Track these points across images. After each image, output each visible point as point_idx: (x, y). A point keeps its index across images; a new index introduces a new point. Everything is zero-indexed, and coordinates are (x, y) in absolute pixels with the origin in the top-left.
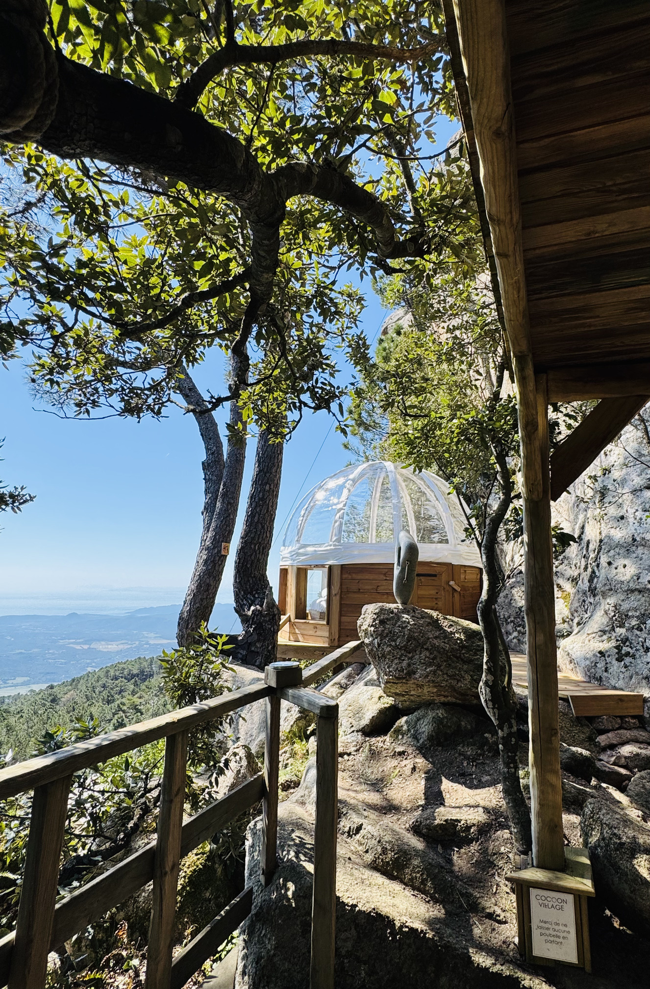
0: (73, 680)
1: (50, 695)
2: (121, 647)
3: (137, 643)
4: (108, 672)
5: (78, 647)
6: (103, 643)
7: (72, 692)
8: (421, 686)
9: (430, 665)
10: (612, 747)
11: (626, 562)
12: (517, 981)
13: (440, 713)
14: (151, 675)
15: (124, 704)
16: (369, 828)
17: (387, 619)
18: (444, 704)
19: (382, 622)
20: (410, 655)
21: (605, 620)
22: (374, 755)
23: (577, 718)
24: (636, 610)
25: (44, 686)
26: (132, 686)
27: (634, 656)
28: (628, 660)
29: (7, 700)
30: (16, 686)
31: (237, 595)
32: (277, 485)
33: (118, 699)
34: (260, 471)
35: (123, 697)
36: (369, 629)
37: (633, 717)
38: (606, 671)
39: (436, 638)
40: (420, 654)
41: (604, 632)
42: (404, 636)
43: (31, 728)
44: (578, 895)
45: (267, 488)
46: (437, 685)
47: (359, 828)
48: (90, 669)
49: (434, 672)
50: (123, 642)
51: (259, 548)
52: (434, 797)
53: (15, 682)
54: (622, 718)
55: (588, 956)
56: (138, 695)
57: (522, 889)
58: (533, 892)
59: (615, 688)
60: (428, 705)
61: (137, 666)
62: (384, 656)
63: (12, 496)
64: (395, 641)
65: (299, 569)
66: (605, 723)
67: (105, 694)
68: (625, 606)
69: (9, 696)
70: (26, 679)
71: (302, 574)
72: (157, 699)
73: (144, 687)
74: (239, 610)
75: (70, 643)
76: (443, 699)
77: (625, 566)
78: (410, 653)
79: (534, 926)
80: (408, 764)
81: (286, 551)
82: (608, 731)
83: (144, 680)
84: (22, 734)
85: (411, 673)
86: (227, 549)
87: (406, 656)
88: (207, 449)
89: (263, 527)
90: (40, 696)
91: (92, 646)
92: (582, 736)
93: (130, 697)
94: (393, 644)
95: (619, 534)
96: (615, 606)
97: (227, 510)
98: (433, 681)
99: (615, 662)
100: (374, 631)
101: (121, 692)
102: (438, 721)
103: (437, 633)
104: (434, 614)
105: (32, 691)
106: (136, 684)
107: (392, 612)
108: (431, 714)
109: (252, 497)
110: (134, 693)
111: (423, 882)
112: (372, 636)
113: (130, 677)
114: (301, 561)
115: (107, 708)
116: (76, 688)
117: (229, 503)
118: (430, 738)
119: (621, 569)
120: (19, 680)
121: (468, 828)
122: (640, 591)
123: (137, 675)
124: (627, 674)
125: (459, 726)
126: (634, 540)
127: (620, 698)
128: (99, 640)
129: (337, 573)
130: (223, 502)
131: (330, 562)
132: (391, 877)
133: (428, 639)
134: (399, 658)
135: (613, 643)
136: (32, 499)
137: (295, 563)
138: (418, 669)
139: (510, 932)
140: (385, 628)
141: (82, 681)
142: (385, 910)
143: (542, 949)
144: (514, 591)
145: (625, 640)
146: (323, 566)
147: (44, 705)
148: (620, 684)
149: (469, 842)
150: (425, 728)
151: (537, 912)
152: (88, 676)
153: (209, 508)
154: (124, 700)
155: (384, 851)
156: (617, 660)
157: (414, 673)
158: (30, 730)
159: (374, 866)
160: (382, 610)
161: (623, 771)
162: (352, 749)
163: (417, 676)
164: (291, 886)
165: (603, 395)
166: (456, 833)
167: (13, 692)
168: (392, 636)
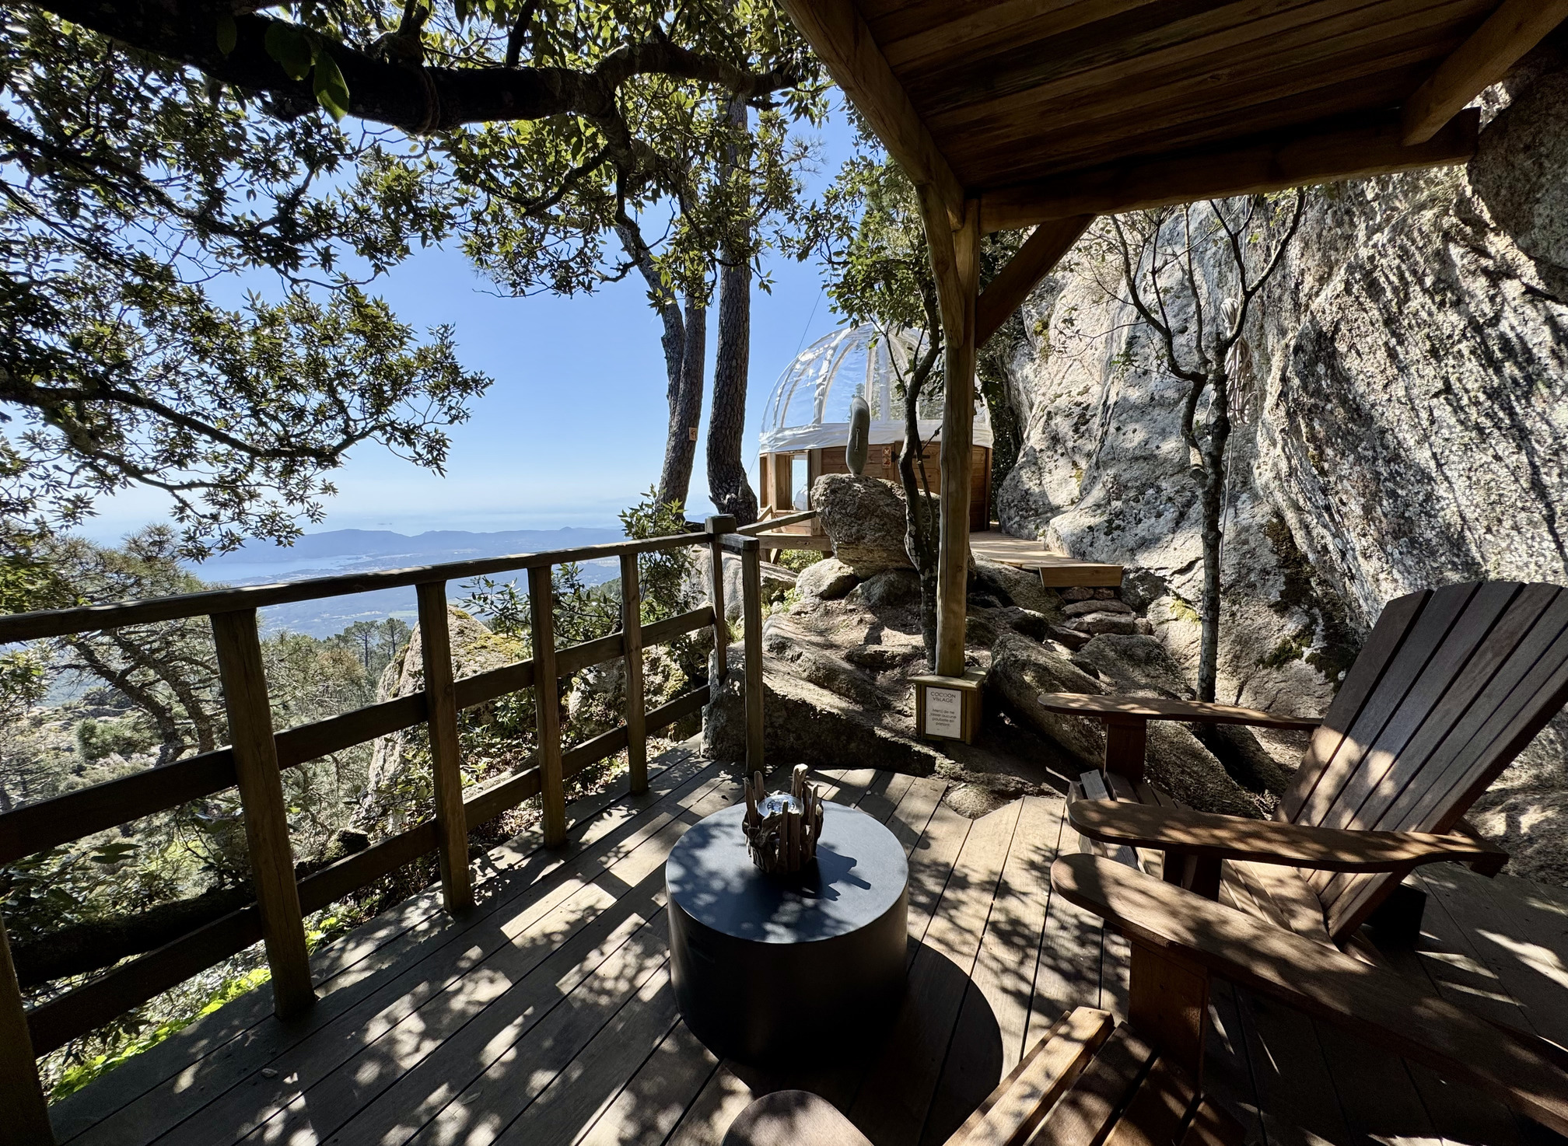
8: (871, 551)
9: (880, 530)
10: (1079, 615)
11: (1137, 427)
12: (910, 747)
13: (892, 577)
16: (806, 654)
17: (838, 488)
18: (897, 569)
19: (833, 492)
20: (860, 522)
21: (1102, 494)
22: (827, 613)
23: (1047, 589)
24: (1136, 480)
27: (1123, 530)
28: (1116, 533)
31: (712, 484)
32: (745, 360)
34: (725, 344)
36: (820, 498)
37: (1108, 588)
38: (1091, 545)
39: (887, 505)
40: (870, 521)
41: (1098, 506)
42: (854, 504)
44: (965, 691)
45: (734, 363)
46: (886, 550)
47: (800, 655)
49: (883, 537)
51: (730, 433)
52: (874, 637)
54: (1095, 589)
55: (969, 733)
57: (922, 688)
58: (929, 690)
59: (1097, 561)
60: (883, 570)
62: (834, 523)
63: (474, 380)
64: (845, 509)
65: (778, 458)
66: (1075, 592)
68: (1126, 476)
71: (784, 462)
74: (716, 499)
76: (895, 565)
77: (1134, 431)
78: (859, 520)
79: (928, 713)
80: (856, 618)
81: (764, 438)
82: (1077, 601)
85: (860, 538)
86: (695, 434)
87: (855, 523)
88: (666, 322)
89: (732, 409)
92: (1049, 606)
94: (843, 511)
95: (1135, 395)
96: (1115, 477)
97: (691, 391)
98: (882, 546)
99: (1103, 537)
100: (826, 500)
102: (891, 584)
104: (889, 484)
107: (844, 482)
108: (884, 578)
109: (718, 376)
111: (848, 690)
112: (823, 504)
114: (780, 447)
117: (692, 383)
118: (881, 599)
119: (1130, 435)
121: (894, 657)
122: (1145, 459)
124: (1113, 547)
125: (909, 587)
126: (1152, 399)
127: (1096, 570)
129: (817, 458)
130: (686, 383)
131: (810, 447)
132: (822, 687)
133: (880, 506)
134: (849, 525)
135: (1105, 518)
136: (491, 382)
137: (774, 450)
138: (866, 534)
139: (912, 722)
140: (836, 497)
142: (809, 700)
143: (932, 729)
144: (1022, 472)
145: (1119, 514)
146: (802, 451)
148: (1103, 557)
149: (893, 667)
150: (878, 590)
151: (932, 705)
153: (673, 390)
155: (818, 669)
156: (1106, 534)
157: (863, 538)
159: (809, 680)
160: (833, 480)
161: (1082, 635)
162: (809, 609)
163: (866, 541)
164: (737, 684)
165: (1041, 220)
166: (883, 661)
168: (843, 504)
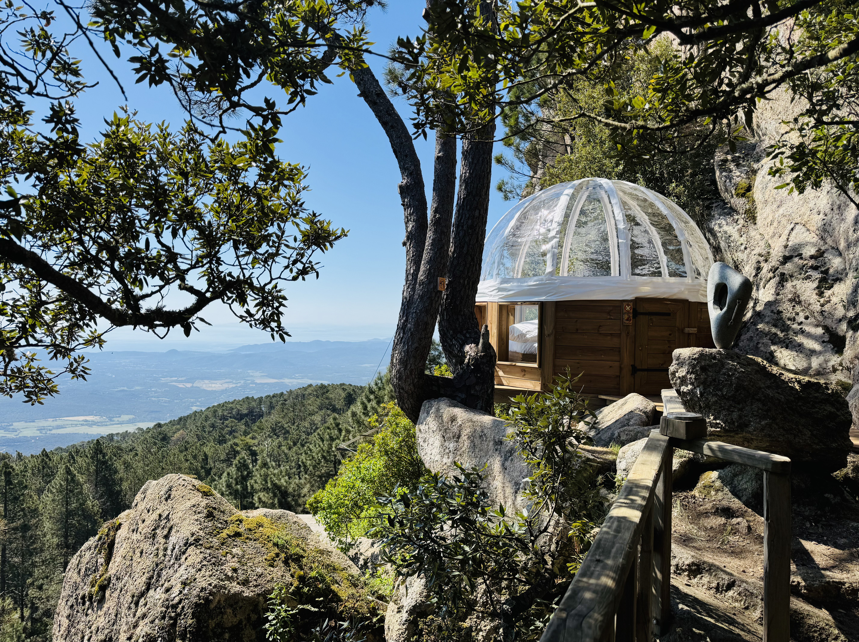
0: (180, 419)
1: (160, 434)
2: (226, 386)
3: (242, 382)
4: (215, 412)
5: (181, 386)
6: (206, 381)
7: (181, 431)
14: (262, 416)
15: (236, 445)
17: (708, 365)
19: (704, 369)
20: (741, 406)
25: (151, 425)
26: (243, 427)
29: (115, 438)
30: (121, 423)
33: (230, 440)
34: (468, 194)
35: (235, 437)
36: (689, 376)
39: (768, 387)
40: (752, 405)
42: (731, 385)
43: (148, 466)
45: (477, 213)
48: (194, 409)
50: (227, 380)
51: (468, 283)
53: (120, 419)
56: (250, 435)
61: (245, 406)
62: (708, 406)
64: (721, 390)
65: (501, 307)
67: (216, 434)
69: (118, 434)
70: (132, 417)
71: (504, 311)
72: (270, 440)
73: (255, 428)
75: (172, 381)
78: (739, 404)
83: (254, 421)
84: (140, 472)
85: (743, 426)
86: (443, 284)
87: (735, 407)
89: (473, 260)
90: (150, 435)
91: (195, 385)
93: (243, 438)
94: (719, 393)
97: (440, 240)
98: (770, 436)
100: (695, 379)
101: (231, 433)
103: (768, 382)
105: (139, 429)
106: (246, 424)
107: (714, 358)
109: (459, 225)
110: (246, 433)
112: (692, 384)
113: (240, 417)
114: (503, 297)
115: (220, 448)
116: (184, 427)
117: (442, 232)
120: (125, 418)
121: (854, 591)
123: (246, 415)
128: (203, 378)
131: (540, 299)
133: (760, 388)
134: (728, 410)
137: (496, 300)
138: (750, 421)
140: (708, 376)
141: (189, 421)
146: (532, 303)
147: (155, 444)
152: (195, 416)
153: (413, 238)
154: (236, 441)
157: (747, 426)
158: (147, 468)
160: (702, 355)
163: (751, 429)
167: (121, 429)
168: (716, 384)
